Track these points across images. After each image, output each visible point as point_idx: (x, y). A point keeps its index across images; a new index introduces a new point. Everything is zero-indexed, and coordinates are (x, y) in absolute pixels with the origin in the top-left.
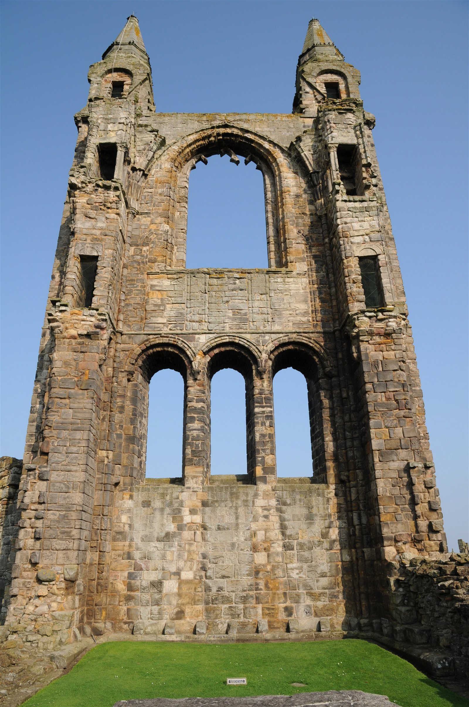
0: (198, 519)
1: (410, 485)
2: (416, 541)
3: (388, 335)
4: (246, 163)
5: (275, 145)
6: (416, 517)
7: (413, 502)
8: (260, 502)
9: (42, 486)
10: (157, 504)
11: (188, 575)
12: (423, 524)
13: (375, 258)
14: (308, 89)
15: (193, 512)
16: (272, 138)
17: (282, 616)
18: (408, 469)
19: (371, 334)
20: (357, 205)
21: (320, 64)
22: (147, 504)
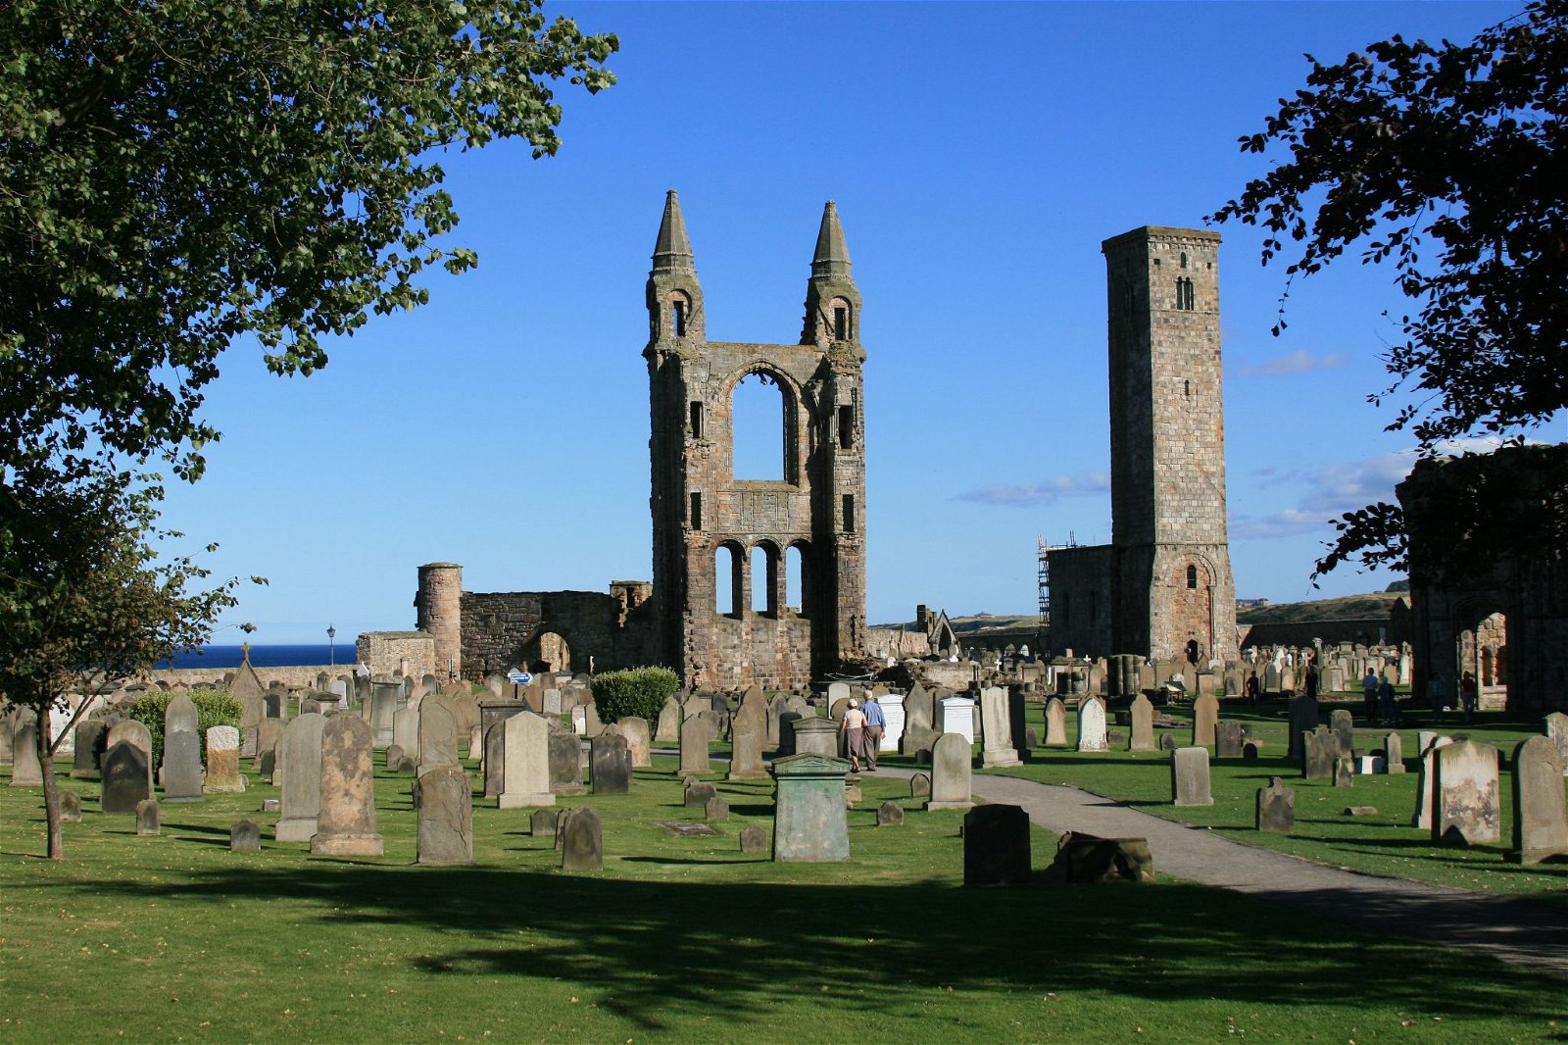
0: (749, 637)
1: (853, 626)
2: (853, 651)
3: (852, 547)
4: (772, 383)
5: (795, 381)
6: (854, 640)
7: (853, 634)
8: (779, 629)
9: (691, 626)
10: (730, 630)
11: (745, 664)
12: (857, 643)
13: (851, 496)
14: (822, 320)
15: (747, 634)
16: (795, 377)
17: (788, 683)
18: (853, 618)
19: (844, 546)
20: (847, 458)
21: (833, 289)
22: (725, 630)
